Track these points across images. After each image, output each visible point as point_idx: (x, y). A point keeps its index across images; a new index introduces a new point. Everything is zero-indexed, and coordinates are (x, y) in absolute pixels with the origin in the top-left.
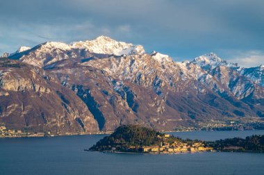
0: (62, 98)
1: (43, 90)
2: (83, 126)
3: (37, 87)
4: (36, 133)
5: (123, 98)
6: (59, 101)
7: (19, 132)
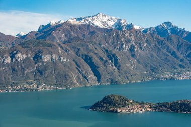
0: (77, 64)
1: (65, 60)
2: (88, 81)
3: (62, 58)
4: (62, 87)
5: (112, 61)
6: (75, 66)
7: (52, 87)
